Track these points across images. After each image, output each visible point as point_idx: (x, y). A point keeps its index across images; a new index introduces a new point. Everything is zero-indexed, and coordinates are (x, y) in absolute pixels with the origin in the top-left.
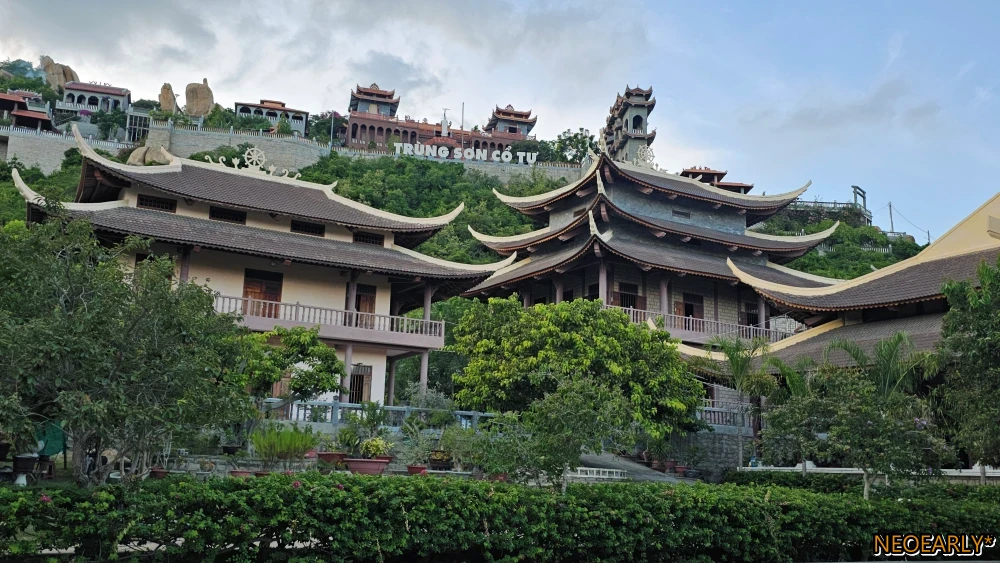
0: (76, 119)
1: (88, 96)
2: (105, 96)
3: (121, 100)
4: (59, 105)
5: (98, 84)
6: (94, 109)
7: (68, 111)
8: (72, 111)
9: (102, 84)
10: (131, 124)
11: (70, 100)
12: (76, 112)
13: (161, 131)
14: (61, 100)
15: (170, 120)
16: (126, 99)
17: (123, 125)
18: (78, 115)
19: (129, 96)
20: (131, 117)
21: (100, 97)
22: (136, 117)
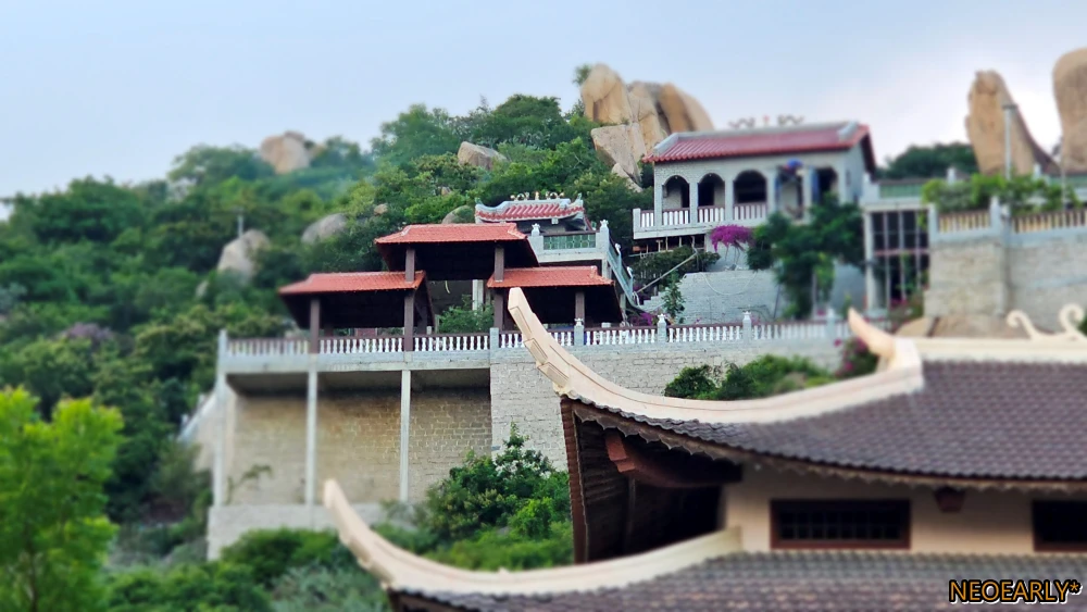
0: (704, 264)
1: (729, 173)
2: (785, 162)
3: (839, 164)
4: (645, 226)
5: (759, 124)
6: (754, 218)
7: (673, 241)
8: (687, 239)
9: (773, 123)
10: (879, 243)
11: (676, 201)
12: (700, 239)
13: (970, 251)
14: (648, 206)
15: (994, 203)
16: (856, 157)
17: (854, 255)
18: (709, 248)
19: (866, 144)
20: (877, 218)
21: (768, 170)
22: (893, 216)
